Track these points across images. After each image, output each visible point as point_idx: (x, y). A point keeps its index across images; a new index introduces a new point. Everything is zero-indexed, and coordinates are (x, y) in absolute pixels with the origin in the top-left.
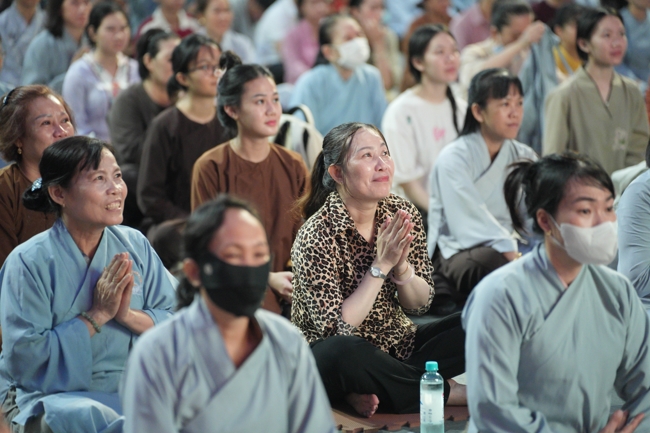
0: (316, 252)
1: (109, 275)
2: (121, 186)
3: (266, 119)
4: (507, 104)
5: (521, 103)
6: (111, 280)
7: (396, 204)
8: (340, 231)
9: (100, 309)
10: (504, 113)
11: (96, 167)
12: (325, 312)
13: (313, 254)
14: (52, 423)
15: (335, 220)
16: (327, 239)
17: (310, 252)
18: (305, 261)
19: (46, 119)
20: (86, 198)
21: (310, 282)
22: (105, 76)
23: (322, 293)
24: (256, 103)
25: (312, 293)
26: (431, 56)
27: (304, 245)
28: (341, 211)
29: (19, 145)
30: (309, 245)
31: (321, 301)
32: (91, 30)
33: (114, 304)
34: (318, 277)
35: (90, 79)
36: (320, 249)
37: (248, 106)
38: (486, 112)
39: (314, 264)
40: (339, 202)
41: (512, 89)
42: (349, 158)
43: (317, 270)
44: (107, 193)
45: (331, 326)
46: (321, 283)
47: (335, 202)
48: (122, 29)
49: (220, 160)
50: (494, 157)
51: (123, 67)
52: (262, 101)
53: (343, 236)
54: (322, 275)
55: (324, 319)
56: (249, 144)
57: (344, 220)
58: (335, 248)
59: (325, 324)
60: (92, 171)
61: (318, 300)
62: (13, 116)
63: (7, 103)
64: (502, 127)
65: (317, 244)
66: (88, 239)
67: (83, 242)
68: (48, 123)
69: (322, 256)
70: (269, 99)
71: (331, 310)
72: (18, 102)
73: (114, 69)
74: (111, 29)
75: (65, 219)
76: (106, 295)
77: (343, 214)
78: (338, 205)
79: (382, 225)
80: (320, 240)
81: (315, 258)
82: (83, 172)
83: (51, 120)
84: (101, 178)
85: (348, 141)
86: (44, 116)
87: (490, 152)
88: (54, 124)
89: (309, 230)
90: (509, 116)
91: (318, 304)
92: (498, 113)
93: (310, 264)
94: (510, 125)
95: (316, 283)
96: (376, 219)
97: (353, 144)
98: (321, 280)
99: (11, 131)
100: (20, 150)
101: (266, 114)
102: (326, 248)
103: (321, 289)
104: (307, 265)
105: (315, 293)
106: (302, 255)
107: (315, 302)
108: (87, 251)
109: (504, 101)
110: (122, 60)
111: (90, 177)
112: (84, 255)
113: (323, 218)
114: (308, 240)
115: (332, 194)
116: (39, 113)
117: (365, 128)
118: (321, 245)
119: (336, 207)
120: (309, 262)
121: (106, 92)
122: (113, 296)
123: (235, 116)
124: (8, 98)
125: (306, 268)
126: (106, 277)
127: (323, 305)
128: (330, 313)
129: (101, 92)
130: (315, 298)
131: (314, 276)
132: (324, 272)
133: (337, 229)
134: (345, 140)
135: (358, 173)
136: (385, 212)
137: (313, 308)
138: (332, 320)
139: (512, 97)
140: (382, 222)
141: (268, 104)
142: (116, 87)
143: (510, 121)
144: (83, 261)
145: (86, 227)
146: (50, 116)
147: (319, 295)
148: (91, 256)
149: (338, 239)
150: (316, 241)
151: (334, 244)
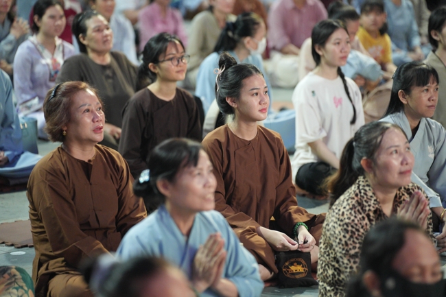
0: (352, 227)
2: (213, 181)
3: (260, 107)
4: (427, 90)
5: (437, 89)
6: (207, 256)
7: (410, 187)
8: (369, 210)
9: (200, 279)
10: (425, 97)
11: (196, 164)
13: (350, 228)
15: (366, 201)
16: (360, 216)
17: (348, 226)
18: (342, 234)
19: (86, 107)
20: (187, 190)
21: (347, 251)
22: (46, 53)
24: (253, 95)
25: (349, 260)
26: (330, 46)
27: (342, 221)
28: (370, 194)
29: (65, 129)
30: (347, 221)
32: (36, 18)
33: (210, 275)
34: (354, 247)
35: (35, 56)
36: (356, 225)
37: (245, 97)
38: (410, 97)
39: (351, 237)
40: (368, 185)
41: (431, 78)
42: (379, 154)
43: (353, 241)
44: (204, 186)
46: (357, 253)
47: (364, 186)
48: (61, 17)
49: (223, 139)
50: (415, 131)
51: (59, 46)
52: (257, 94)
53: (372, 214)
54: (357, 245)
56: (244, 125)
57: (372, 202)
58: (366, 224)
60: (192, 168)
61: (354, 266)
62: (62, 105)
63: (54, 96)
64: (423, 109)
65: (353, 221)
66: (185, 221)
67: (182, 224)
68: (88, 110)
69: (358, 230)
70: (262, 92)
72: (64, 94)
73: (53, 48)
74: (52, 17)
75: (168, 206)
76: (204, 268)
77: (371, 197)
78: (367, 188)
79: (402, 205)
80: (355, 217)
81: (352, 232)
82: (186, 169)
83: (90, 108)
84: (199, 174)
85: (379, 139)
86: (85, 105)
87: (411, 126)
88: (92, 112)
89: (344, 208)
90: (429, 100)
91: (355, 269)
92: (420, 97)
93: (348, 236)
94: (429, 107)
95: (353, 252)
96: (395, 200)
97: (382, 143)
98: (357, 250)
99: (60, 118)
100: (65, 132)
101: (260, 103)
102: (361, 224)
103: (357, 257)
104: (344, 237)
105: (352, 261)
106: (339, 228)
107: (351, 267)
108: (185, 230)
109: (426, 88)
110: (58, 41)
111: (191, 173)
112: (183, 234)
113: (356, 198)
114: (346, 216)
115: (361, 178)
116: (81, 103)
117: (392, 128)
118: (356, 222)
119: (365, 190)
121: (48, 65)
122: (210, 269)
123: (234, 105)
124: (56, 92)
125: (344, 240)
126: (203, 252)
129: (44, 65)
130: (352, 264)
131: (351, 247)
133: (367, 208)
134: (376, 138)
135: (387, 167)
136: (403, 195)
139: (432, 85)
140: (401, 203)
141: (261, 95)
142: (54, 61)
143: (430, 104)
144: (182, 239)
145: (185, 212)
146: (90, 105)
147: (355, 262)
148: (188, 234)
149: (368, 216)
150: (352, 218)
151: (366, 220)
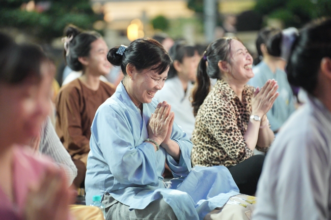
1: (158, 115)
6: (161, 118)
8: (232, 99)
12: (237, 143)
14: (170, 203)
15: (227, 93)
16: (227, 103)
17: (221, 110)
18: (218, 117)
21: (224, 128)
23: (233, 133)
25: (226, 134)
27: (215, 108)
28: (228, 88)
30: (220, 107)
31: (233, 138)
33: (165, 131)
34: (229, 124)
36: (226, 108)
39: (225, 117)
42: (232, 55)
43: (227, 120)
45: (242, 151)
46: (231, 127)
53: (233, 101)
54: (231, 122)
55: (237, 148)
57: (232, 93)
58: (232, 108)
59: (238, 150)
61: (231, 137)
65: (224, 106)
69: (229, 112)
71: (240, 142)
77: (230, 90)
78: (225, 85)
80: (225, 103)
81: (225, 113)
85: (228, 47)
89: (215, 100)
91: (232, 139)
93: (223, 117)
95: (228, 127)
98: (231, 126)
102: (229, 107)
103: (232, 130)
104: (220, 118)
105: (229, 134)
106: (215, 114)
107: (229, 139)
112: (138, 108)
119: (224, 87)
120: (222, 116)
122: (164, 127)
125: (220, 120)
126: (156, 117)
127: (235, 139)
128: (241, 144)
130: (229, 136)
131: (226, 124)
132: (232, 121)
133: (230, 98)
134: (226, 47)
137: (229, 142)
138: (243, 147)
144: (139, 111)
147: (231, 135)
151: (232, 105)
